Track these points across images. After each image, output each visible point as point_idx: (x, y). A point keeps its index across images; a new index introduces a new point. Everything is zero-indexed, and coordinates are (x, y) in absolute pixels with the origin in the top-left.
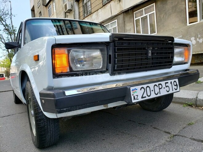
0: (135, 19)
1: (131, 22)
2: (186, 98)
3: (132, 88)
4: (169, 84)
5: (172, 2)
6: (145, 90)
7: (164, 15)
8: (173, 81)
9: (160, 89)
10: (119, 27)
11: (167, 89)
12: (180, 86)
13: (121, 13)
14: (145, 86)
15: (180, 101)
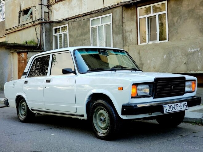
0: (139, 17)
1: (132, 20)
2: (195, 118)
3: (164, 106)
4: (182, 105)
5: (188, 5)
6: (170, 107)
7: (178, 18)
8: (184, 103)
9: (177, 107)
10: (114, 25)
11: (181, 107)
12: (188, 107)
13: (119, 6)
14: (170, 105)
15: (190, 121)
